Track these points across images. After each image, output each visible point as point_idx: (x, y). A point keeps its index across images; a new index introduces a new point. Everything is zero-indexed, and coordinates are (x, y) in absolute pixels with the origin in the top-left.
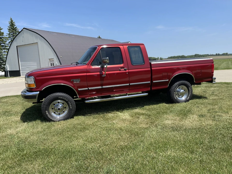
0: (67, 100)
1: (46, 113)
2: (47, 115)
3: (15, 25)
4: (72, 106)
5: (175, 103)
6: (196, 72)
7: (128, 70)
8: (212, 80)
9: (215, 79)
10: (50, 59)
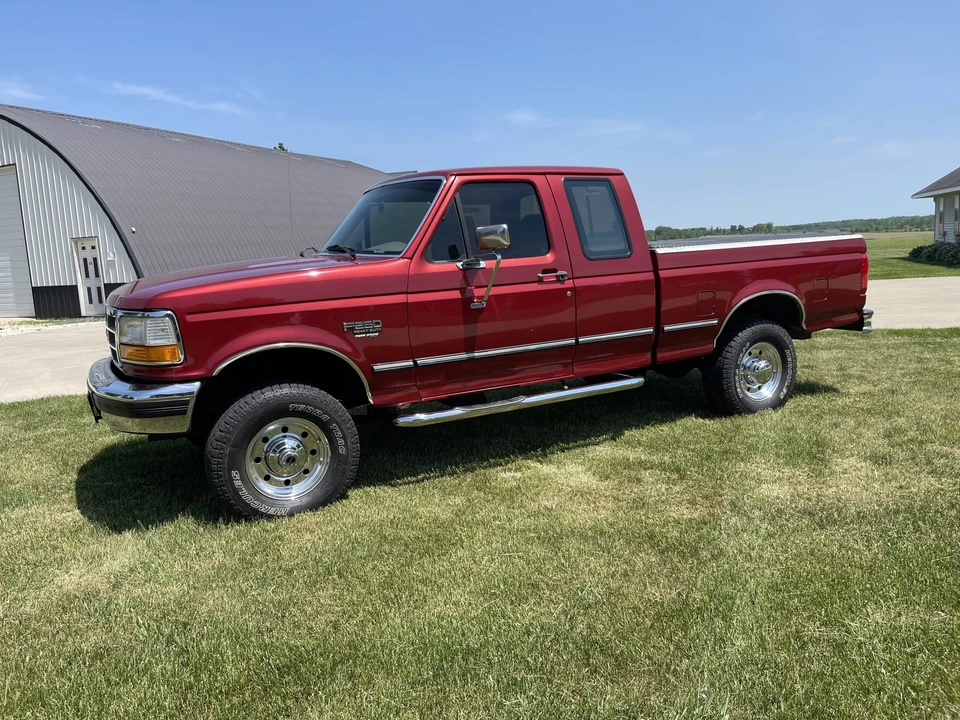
0: (326, 417)
1: (231, 480)
2: (236, 491)
4: (346, 445)
5: (740, 413)
6: (811, 289)
7: (573, 278)
8: (862, 319)
9: (871, 314)
10: (76, 240)
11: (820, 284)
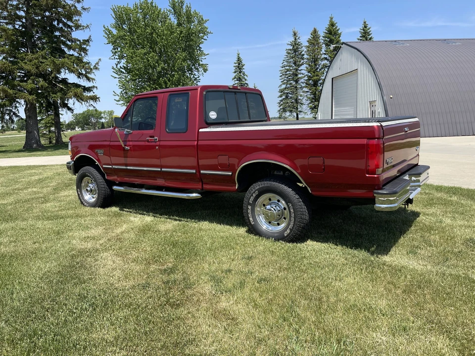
6: (306, 164)
7: (160, 141)
10: (371, 102)
11: (317, 161)
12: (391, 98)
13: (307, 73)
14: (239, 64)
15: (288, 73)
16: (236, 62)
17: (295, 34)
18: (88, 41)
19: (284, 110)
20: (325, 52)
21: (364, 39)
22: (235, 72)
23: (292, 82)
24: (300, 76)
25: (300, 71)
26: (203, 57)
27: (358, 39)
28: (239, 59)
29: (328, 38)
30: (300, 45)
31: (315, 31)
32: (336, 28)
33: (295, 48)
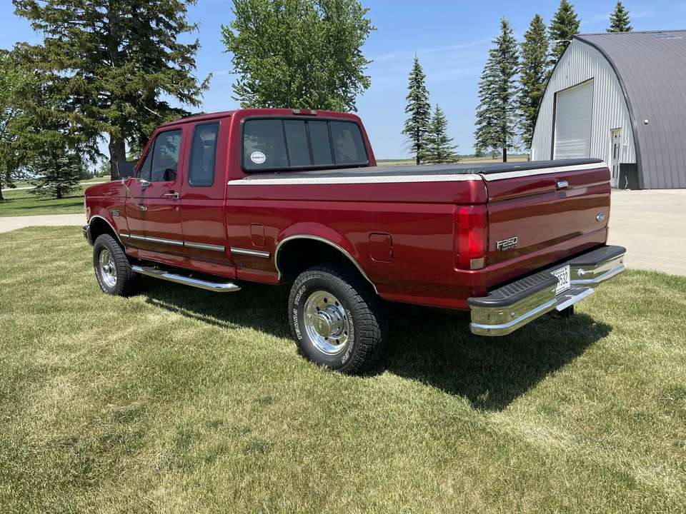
0: (110, 253)
3: (627, 20)
4: (116, 270)
7: (181, 198)
10: (613, 131)
12: (646, 124)
13: (522, 87)
14: (417, 75)
15: (492, 86)
16: (413, 72)
17: (505, 26)
18: (194, 47)
19: (484, 143)
20: (552, 52)
21: (617, 29)
22: (411, 88)
23: (497, 100)
24: (510, 91)
25: (511, 82)
26: (362, 67)
27: (608, 31)
28: (417, 68)
29: (559, 29)
30: (512, 42)
31: (538, 20)
32: (571, 13)
33: (505, 48)
